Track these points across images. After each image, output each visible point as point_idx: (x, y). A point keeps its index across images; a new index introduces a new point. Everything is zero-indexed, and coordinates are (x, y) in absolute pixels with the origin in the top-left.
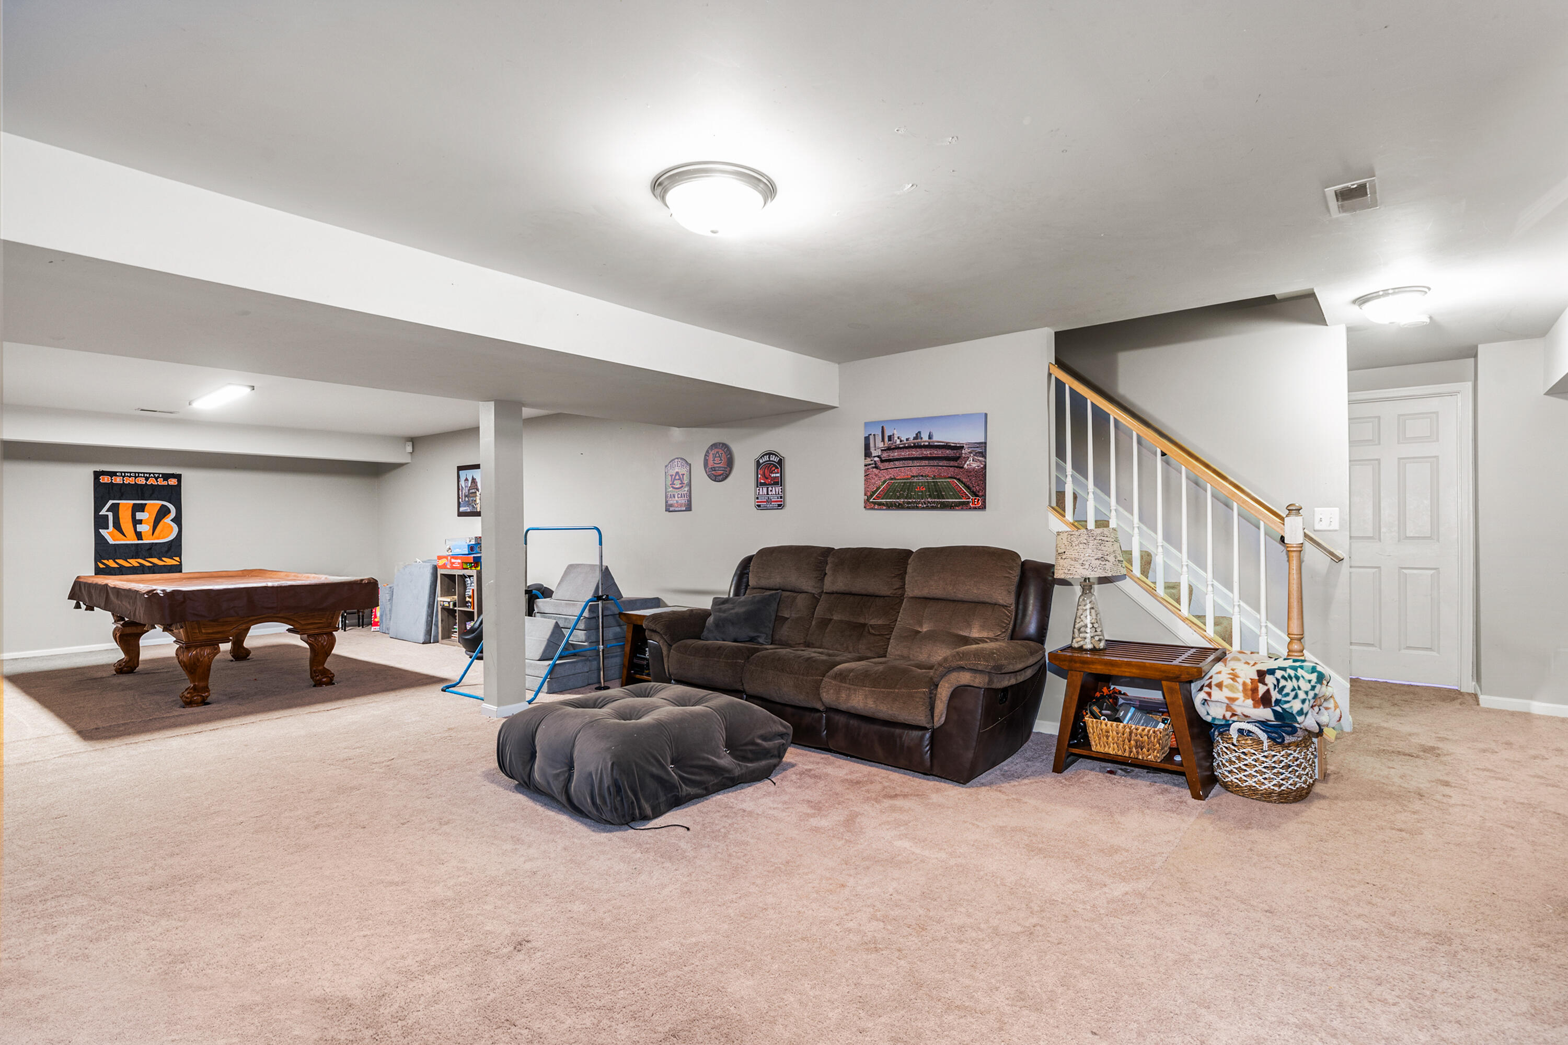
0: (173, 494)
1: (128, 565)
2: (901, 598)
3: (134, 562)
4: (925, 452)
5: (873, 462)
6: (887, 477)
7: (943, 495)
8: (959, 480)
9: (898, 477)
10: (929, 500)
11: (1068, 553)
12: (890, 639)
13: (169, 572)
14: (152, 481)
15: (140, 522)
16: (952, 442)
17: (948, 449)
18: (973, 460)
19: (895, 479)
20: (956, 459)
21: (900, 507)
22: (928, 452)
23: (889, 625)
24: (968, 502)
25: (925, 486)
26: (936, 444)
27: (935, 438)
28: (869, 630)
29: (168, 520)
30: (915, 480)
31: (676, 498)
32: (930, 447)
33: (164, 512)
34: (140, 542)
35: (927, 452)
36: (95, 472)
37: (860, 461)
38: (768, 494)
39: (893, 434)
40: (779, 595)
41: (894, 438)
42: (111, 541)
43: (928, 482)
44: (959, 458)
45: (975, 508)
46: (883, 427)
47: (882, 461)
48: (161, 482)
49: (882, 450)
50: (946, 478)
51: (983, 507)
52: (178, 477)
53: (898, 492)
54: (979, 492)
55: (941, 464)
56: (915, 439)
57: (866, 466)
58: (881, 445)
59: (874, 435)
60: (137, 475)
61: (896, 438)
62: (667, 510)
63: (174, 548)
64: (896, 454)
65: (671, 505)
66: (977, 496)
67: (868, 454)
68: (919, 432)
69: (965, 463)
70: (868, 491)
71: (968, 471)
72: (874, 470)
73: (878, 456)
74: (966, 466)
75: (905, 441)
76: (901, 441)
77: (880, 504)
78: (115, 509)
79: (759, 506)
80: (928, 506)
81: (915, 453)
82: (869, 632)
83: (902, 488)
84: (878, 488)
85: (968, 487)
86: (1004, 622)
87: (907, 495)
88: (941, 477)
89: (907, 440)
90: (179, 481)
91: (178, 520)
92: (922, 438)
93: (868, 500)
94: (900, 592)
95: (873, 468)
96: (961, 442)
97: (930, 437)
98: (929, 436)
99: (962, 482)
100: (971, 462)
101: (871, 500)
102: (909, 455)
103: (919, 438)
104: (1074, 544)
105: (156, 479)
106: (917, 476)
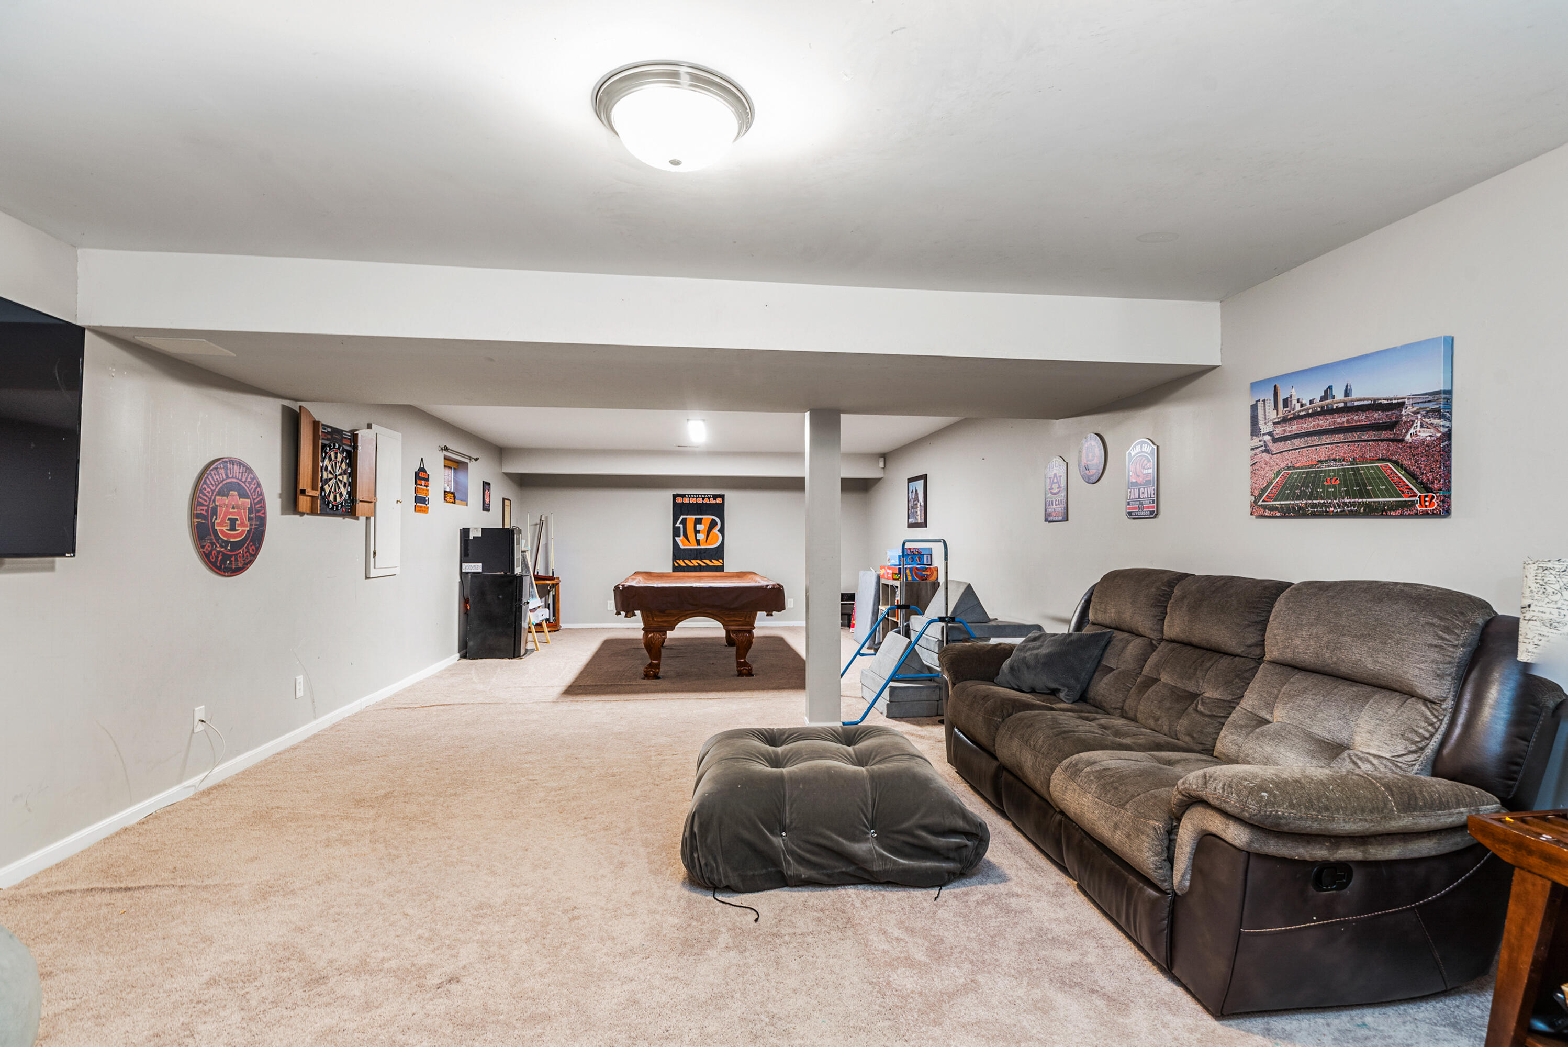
0: (718, 510)
1: (691, 565)
2: (1260, 660)
3: (695, 563)
4: (1338, 420)
5: (1262, 443)
6: (1283, 465)
7: (1368, 492)
8: (1396, 463)
9: (1298, 465)
10: (1346, 500)
11: (1536, 609)
12: (1223, 724)
13: (716, 571)
14: (706, 501)
15: (699, 532)
16: (1385, 397)
17: (1377, 410)
18: (1422, 426)
19: (1294, 468)
20: (1391, 426)
21: (1301, 513)
22: (1344, 420)
23: (1229, 702)
24: (1413, 503)
25: (1339, 476)
26: (1356, 403)
27: (1355, 395)
28: (1197, 706)
29: (716, 531)
30: (1323, 467)
31: (1054, 506)
32: (1348, 409)
33: (713, 524)
34: (699, 547)
35: (1342, 420)
36: (674, 495)
37: (1246, 442)
38: (1139, 498)
39: (1291, 396)
40: (1107, 637)
41: (1291, 401)
42: (682, 547)
43: (1344, 470)
44: (1396, 423)
45: (1426, 515)
46: (1275, 387)
47: (1275, 441)
48: (712, 501)
49: (1274, 423)
50: (1373, 461)
51: (1445, 511)
52: (722, 497)
53: (1297, 487)
54: (1433, 483)
55: (1365, 437)
56: (1322, 399)
57: (1252, 449)
58: (1272, 415)
59: (1264, 401)
60: (697, 496)
61: (1294, 402)
62: (1046, 520)
63: (718, 553)
64: (1294, 428)
65: (1050, 515)
66: (1429, 490)
67: (1255, 430)
68: (1330, 388)
69: (1407, 432)
70: (1255, 488)
71: (1413, 446)
72: (1264, 455)
73: (1270, 434)
74: (1408, 437)
75: (1308, 405)
76: (1302, 406)
77: (1272, 508)
78: (684, 522)
79: (1130, 514)
80: (1344, 511)
81: (1324, 423)
82: (1196, 710)
83: (1304, 482)
84: (1271, 483)
85: (1412, 476)
86: (1416, 733)
87: (1311, 492)
88: (1364, 460)
89: (1311, 402)
90: (723, 500)
91: (722, 531)
92: (1333, 397)
93: (1255, 502)
94: (1258, 651)
95: (1263, 452)
96: (1399, 396)
97: (1347, 394)
98: (1346, 391)
99: (1402, 467)
100: (1419, 428)
101: (1260, 503)
102: (1314, 426)
103: (1330, 397)
104: (1549, 590)
105: (709, 498)
106: (1326, 461)
